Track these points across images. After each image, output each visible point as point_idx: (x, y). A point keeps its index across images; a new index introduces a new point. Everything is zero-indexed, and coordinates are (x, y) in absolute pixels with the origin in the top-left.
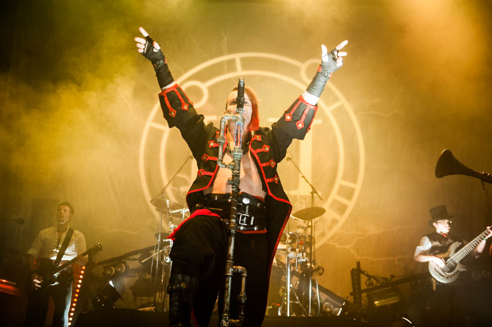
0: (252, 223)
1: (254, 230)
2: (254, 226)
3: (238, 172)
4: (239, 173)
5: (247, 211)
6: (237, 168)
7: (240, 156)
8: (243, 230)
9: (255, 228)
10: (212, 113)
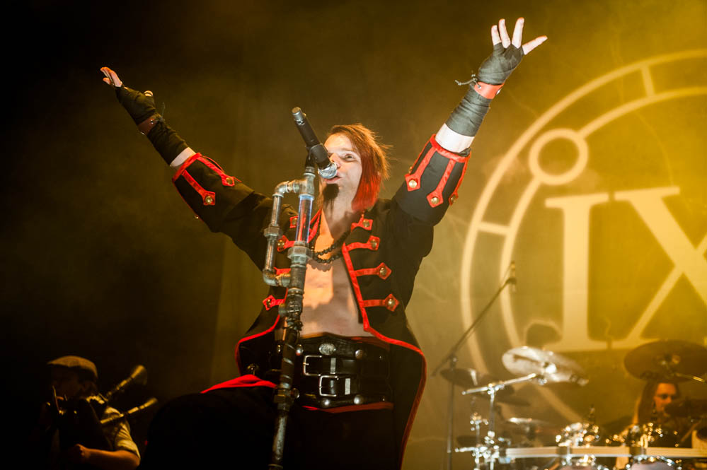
0: (348, 392)
1: (354, 404)
2: (352, 396)
3: (297, 290)
4: (302, 293)
5: (333, 368)
6: (295, 283)
7: (302, 259)
8: (329, 407)
9: (357, 401)
10: (597, 189)
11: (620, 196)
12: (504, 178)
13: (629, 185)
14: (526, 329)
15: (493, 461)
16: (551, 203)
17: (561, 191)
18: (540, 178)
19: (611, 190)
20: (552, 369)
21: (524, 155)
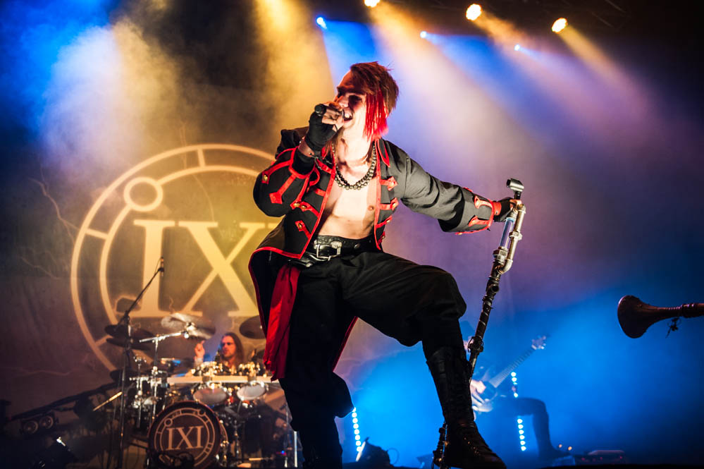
10: (168, 218)
11: (182, 224)
12: (106, 201)
13: (188, 217)
14: (116, 302)
15: (156, 385)
16: (137, 222)
17: (145, 216)
18: (131, 205)
19: (177, 219)
20: (192, 328)
21: (120, 189)
